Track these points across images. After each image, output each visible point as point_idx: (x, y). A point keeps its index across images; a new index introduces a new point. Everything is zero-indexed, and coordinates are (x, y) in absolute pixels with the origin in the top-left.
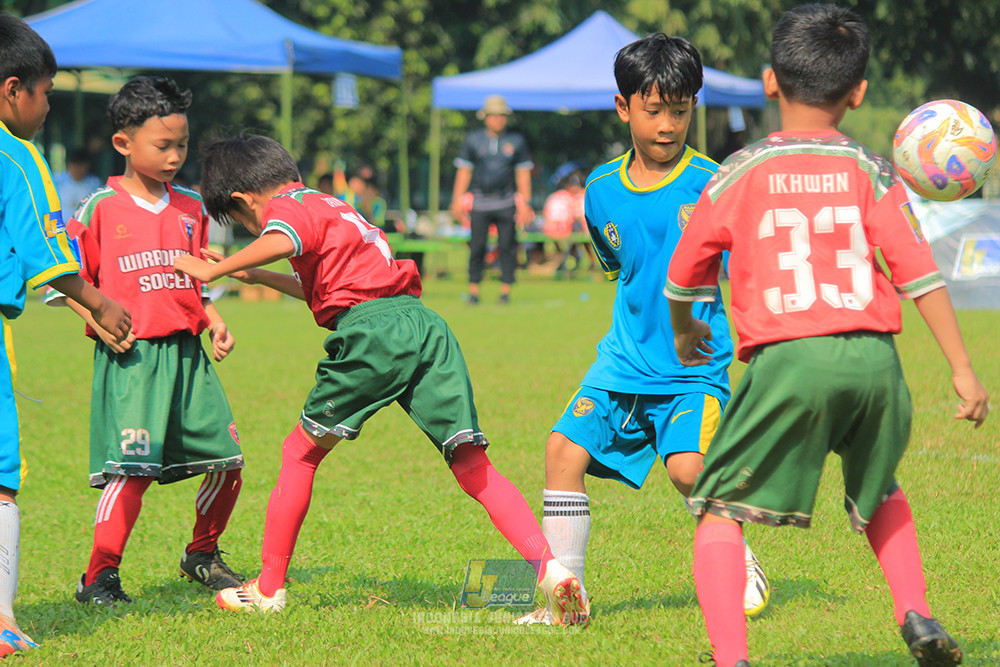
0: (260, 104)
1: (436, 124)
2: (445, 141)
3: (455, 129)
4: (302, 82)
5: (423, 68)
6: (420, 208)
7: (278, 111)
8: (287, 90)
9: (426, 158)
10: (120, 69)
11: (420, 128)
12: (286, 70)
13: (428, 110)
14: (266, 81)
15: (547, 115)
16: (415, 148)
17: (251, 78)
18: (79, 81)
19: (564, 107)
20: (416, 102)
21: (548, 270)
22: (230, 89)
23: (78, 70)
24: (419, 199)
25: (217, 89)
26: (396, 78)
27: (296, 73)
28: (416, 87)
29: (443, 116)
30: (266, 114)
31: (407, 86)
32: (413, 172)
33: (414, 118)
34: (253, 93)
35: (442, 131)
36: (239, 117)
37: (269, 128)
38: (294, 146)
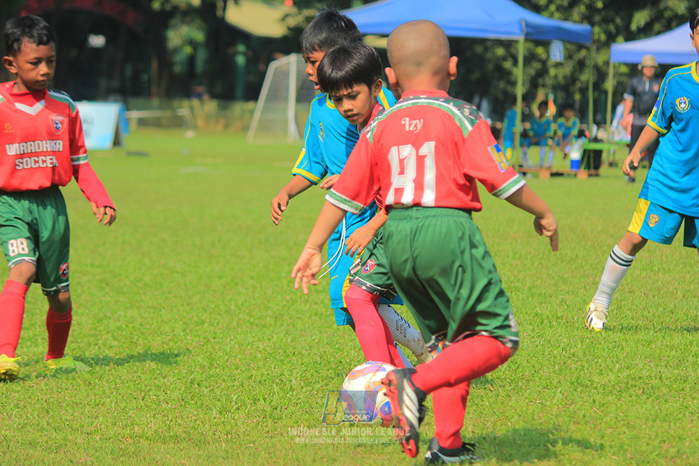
0: (504, 59)
1: (611, 72)
2: (615, 83)
3: (621, 74)
4: (530, 45)
5: (603, 37)
7: (515, 62)
8: (521, 50)
9: (605, 92)
11: (601, 75)
12: (521, 38)
13: (607, 63)
14: (508, 45)
16: (598, 86)
17: (499, 43)
20: (600, 59)
22: (486, 49)
24: (599, 118)
25: (479, 49)
26: (588, 44)
27: (526, 40)
28: (598, 49)
29: (615, 67)
30: (508, 65)
31: (594, 48)
32: (595, 102)
33: (596, 67)
34: (500, 52)
35: (614, 76)
36: (490, 66)
37: (509, 73)
38: (523, 85)
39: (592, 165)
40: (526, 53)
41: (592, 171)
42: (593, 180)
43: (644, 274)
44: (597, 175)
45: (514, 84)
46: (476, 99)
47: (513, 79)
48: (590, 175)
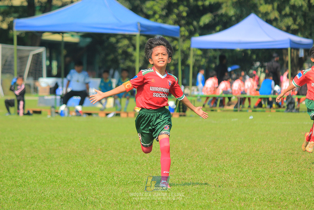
0: (128, 47)
1: (192, 54)
2: (194, 60)
3: (197, 55)
4: (143, 38)
5: (187, 34)
6: (186, 85)
7: (135, 49)
8: (138, 41)
9: (188, 66)
10: (77, 33)
11: (185, 56)
12: (138, 34)
13: (189, 49)
14: (130, 38)
15: (232, 51)
16: (184, 62)
17: (124, 37)
18: (63, 37)
19: (238, 48)
20: (185, 46)
21: (232, 108)
22: (118, 42)
23: (63, 33)
24: (185, 81)
25: (113, 40)
26: (178, 37)
27: (141, 35)
28: (184, 41)
29: (194, 51)
30: (130, 50)
31: (181, 40)
32: (183, 71)
33: (183, 52)
34: (126, 42)
35: (194, 56)
36: (120, 51)
37: (131, 55)
38: (140, 62)
39: (181, 110)
40: (141, 43)
41: (182, 113)
42: (182, 118)
43: (213, 173)
44: (184, 116)
45: (134, 62)
46: (111, 71)
47: (133, 58)
48: (180, 116)
